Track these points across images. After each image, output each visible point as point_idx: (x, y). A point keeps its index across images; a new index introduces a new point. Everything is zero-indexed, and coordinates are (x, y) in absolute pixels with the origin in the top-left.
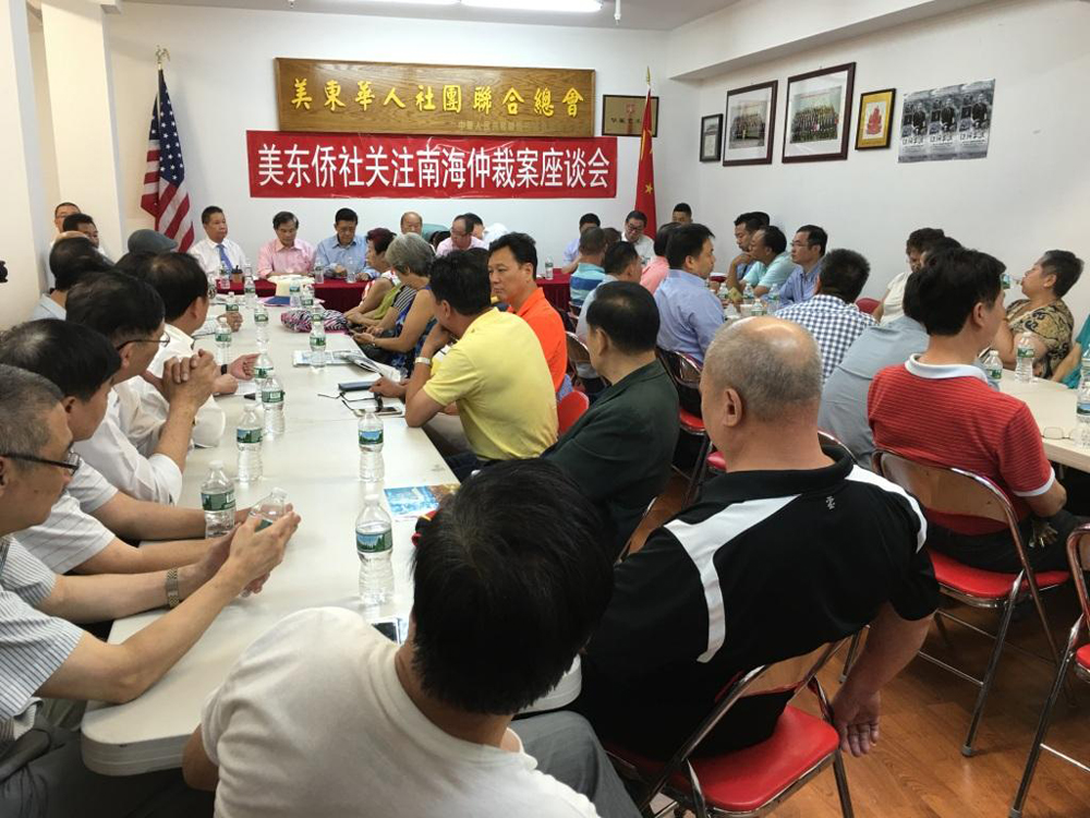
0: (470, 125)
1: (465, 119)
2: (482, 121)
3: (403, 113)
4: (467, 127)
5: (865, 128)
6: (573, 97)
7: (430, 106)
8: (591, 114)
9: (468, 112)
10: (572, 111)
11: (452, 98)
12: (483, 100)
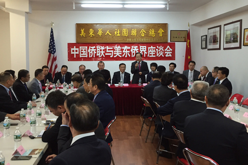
0: (130, 40)
1: (129, 38)
2: (134, 39)
3: (111, 37)
4: (129, 40)
5: (246, 39)
6: (161, 31)
7: (118, 35)
8: (167, 36)
9: (130, 36)
10: (161, 35)
11: (125, 33)
12: (134, 33)
